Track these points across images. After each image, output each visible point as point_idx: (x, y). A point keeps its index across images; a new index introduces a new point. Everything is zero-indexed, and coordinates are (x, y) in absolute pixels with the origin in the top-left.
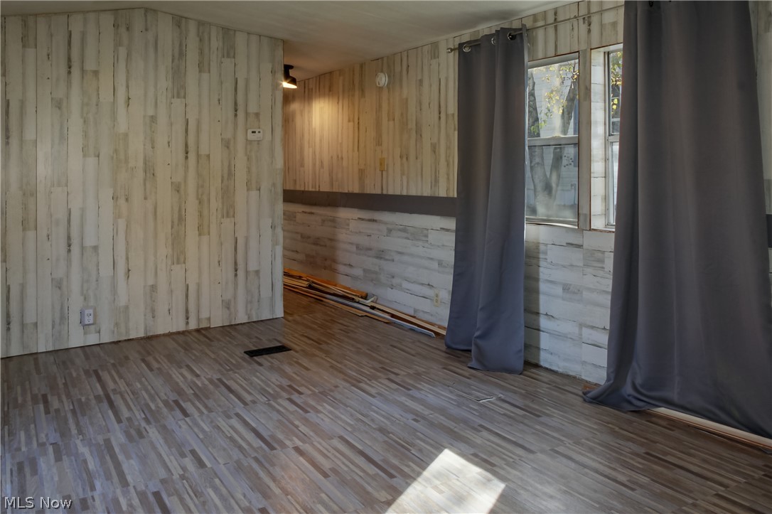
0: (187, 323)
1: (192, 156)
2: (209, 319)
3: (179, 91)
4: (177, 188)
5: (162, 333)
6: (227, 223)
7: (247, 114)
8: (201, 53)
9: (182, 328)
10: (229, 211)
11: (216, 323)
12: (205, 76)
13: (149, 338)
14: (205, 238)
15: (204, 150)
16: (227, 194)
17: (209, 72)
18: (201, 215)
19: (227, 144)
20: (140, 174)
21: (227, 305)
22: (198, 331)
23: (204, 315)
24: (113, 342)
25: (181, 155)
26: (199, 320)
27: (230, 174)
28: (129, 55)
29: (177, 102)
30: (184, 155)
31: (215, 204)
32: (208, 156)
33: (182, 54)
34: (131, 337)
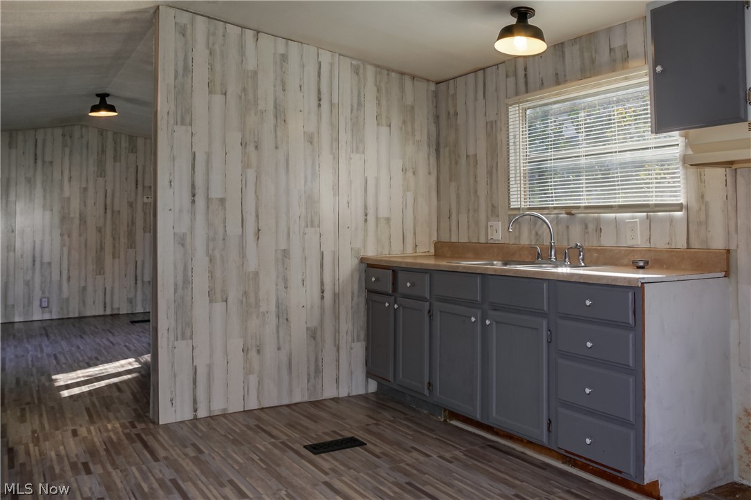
0: (105, 310)
1: (109, 211)
2: (119, 309)
3: (101, 173)
4: (99, 230)
5: (89, 315)
6: (131, 251)
7: (144, 187)
8: (115, 150)
9: (101, 313)
10: (132, 244)
11: (124, 311)
12: (118, 164)
13: (81, 318)
14: (117, 261)
15: (116, 208)
16: (131, 234)
17: (120, 161)
18: (114, 247)
19: (131, 205)
20: (77, 221)
21: (130, 301)
22: (112, 315)
23: (116, 306)
24: (59, 319)
25: (102, 211)
26: (112, 309)
27: (133, 223)
28: (71, 152)
29: (100, 179)
30: (104, 210)
31: (123, 240)
32: (119, 212)
33: (103, 151)
34: (70, 316)
